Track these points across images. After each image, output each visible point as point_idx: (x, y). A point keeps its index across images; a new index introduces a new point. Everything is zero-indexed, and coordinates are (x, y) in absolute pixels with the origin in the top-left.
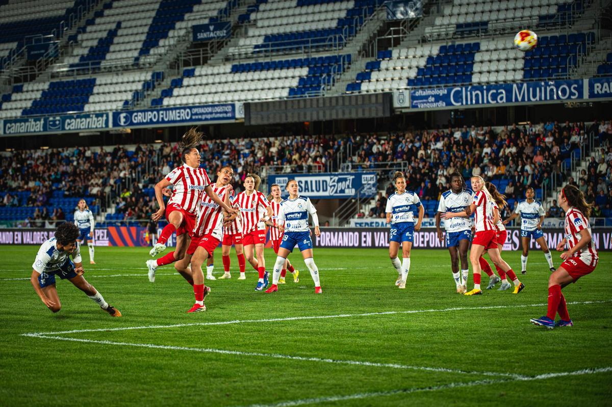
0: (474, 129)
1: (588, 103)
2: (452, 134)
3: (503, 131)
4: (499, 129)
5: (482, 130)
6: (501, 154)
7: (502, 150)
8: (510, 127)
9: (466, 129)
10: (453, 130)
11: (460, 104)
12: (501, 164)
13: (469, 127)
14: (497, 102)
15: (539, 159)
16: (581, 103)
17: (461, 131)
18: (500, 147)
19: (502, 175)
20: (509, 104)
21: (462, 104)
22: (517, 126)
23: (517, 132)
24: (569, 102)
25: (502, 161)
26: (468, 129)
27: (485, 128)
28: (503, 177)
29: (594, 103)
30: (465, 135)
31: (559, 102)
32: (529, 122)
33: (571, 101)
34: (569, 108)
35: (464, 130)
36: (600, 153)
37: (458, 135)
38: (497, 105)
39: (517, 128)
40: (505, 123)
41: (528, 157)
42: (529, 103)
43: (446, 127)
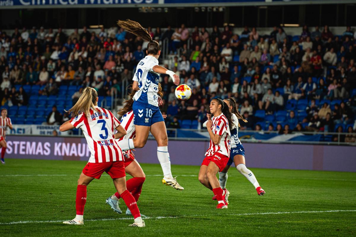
0: (43, 31)
1: (163, 8)
2: (19, 35)
3: (73, 34)
4: (70, 32)
5: (52, 32)
6: (70, 59)
7: (71, 54)
8: (81, 31)
9: (35, 29)
10: (20, 31)
11: (29, 3)
12: (70, 68)
13: (39, 28)
14: (69, 3)
15: (110, 65)
16: (156, 8)
17: (29, 32)
18: (70, 50)
19: (71, 80)
20: (81, 6)
21: (31, 4)
22: (88, 30)
23: (88, 35)
24: (143, 6)
25: (71, 66)
26: (37, 31)
27: (55, 30)
28: (71, 83)
29: (169, 8)
30: (32, 37)
31: (133, 6)
32: (101, 26)
33: (146, 6)
34: (143, 13)
35: (32, 31)
36: (174, 61)
37: (25, 36)
38: (69, 7)
39: (88, 32)
40: (76, 26)
41: (99, 62)
42: (102, 6)
43: (12, 28)
